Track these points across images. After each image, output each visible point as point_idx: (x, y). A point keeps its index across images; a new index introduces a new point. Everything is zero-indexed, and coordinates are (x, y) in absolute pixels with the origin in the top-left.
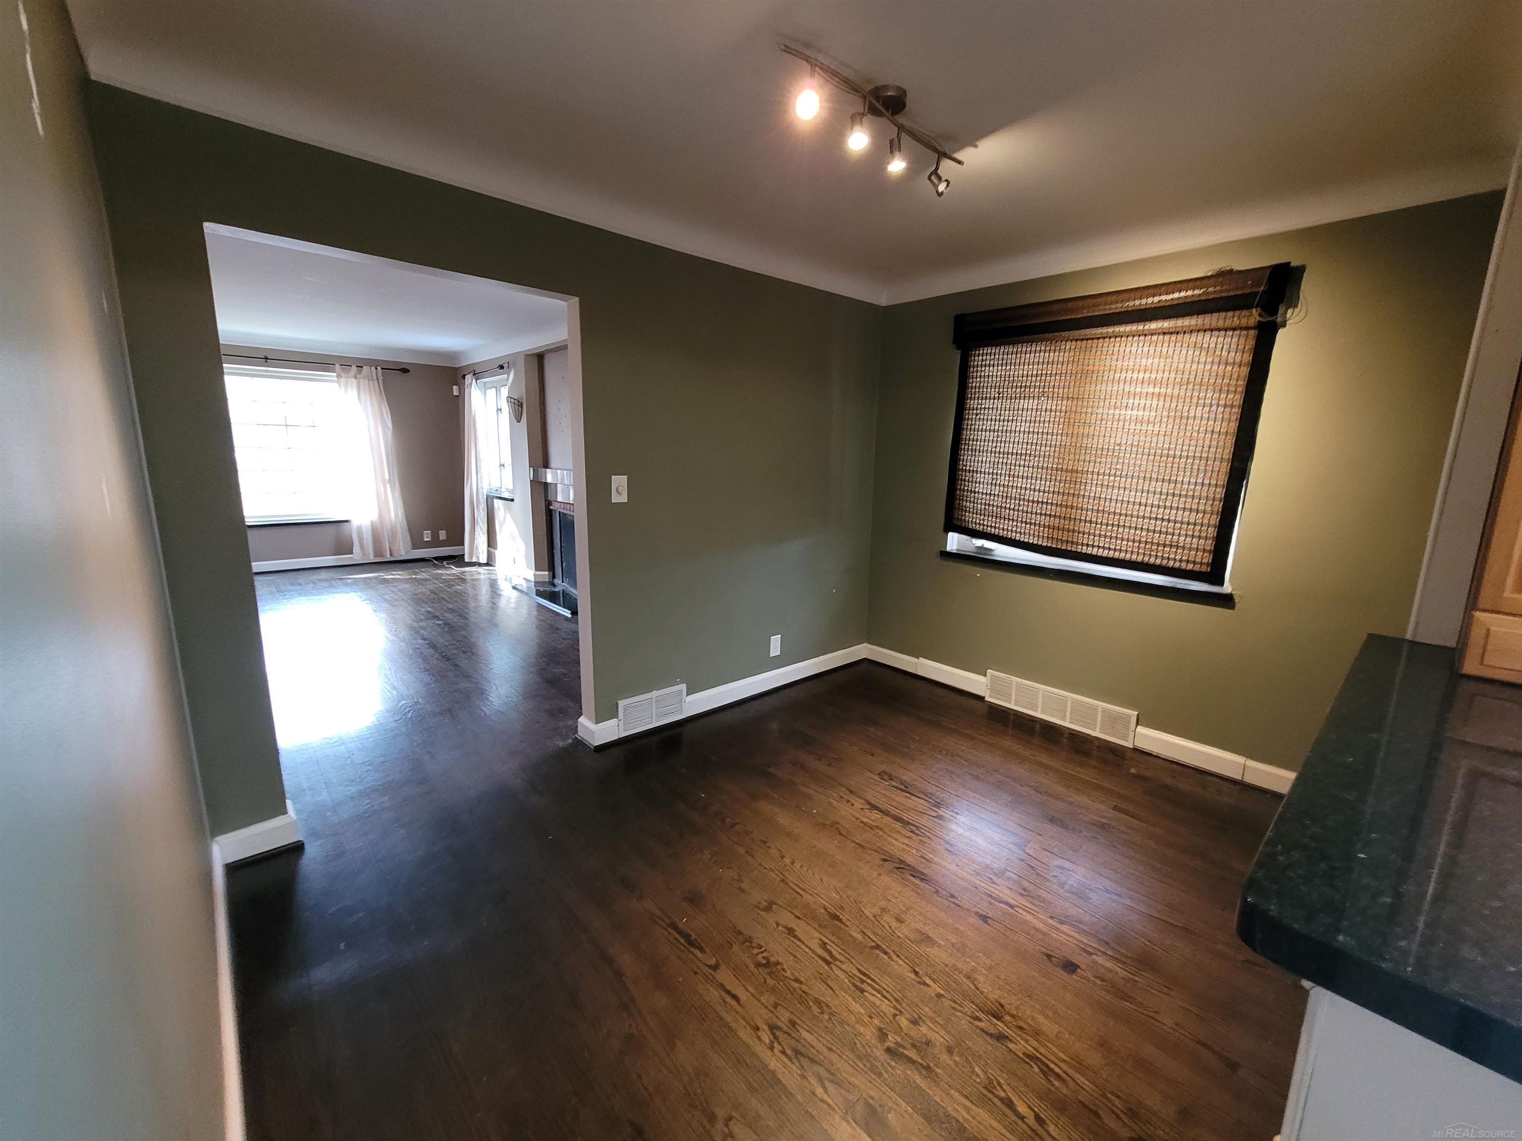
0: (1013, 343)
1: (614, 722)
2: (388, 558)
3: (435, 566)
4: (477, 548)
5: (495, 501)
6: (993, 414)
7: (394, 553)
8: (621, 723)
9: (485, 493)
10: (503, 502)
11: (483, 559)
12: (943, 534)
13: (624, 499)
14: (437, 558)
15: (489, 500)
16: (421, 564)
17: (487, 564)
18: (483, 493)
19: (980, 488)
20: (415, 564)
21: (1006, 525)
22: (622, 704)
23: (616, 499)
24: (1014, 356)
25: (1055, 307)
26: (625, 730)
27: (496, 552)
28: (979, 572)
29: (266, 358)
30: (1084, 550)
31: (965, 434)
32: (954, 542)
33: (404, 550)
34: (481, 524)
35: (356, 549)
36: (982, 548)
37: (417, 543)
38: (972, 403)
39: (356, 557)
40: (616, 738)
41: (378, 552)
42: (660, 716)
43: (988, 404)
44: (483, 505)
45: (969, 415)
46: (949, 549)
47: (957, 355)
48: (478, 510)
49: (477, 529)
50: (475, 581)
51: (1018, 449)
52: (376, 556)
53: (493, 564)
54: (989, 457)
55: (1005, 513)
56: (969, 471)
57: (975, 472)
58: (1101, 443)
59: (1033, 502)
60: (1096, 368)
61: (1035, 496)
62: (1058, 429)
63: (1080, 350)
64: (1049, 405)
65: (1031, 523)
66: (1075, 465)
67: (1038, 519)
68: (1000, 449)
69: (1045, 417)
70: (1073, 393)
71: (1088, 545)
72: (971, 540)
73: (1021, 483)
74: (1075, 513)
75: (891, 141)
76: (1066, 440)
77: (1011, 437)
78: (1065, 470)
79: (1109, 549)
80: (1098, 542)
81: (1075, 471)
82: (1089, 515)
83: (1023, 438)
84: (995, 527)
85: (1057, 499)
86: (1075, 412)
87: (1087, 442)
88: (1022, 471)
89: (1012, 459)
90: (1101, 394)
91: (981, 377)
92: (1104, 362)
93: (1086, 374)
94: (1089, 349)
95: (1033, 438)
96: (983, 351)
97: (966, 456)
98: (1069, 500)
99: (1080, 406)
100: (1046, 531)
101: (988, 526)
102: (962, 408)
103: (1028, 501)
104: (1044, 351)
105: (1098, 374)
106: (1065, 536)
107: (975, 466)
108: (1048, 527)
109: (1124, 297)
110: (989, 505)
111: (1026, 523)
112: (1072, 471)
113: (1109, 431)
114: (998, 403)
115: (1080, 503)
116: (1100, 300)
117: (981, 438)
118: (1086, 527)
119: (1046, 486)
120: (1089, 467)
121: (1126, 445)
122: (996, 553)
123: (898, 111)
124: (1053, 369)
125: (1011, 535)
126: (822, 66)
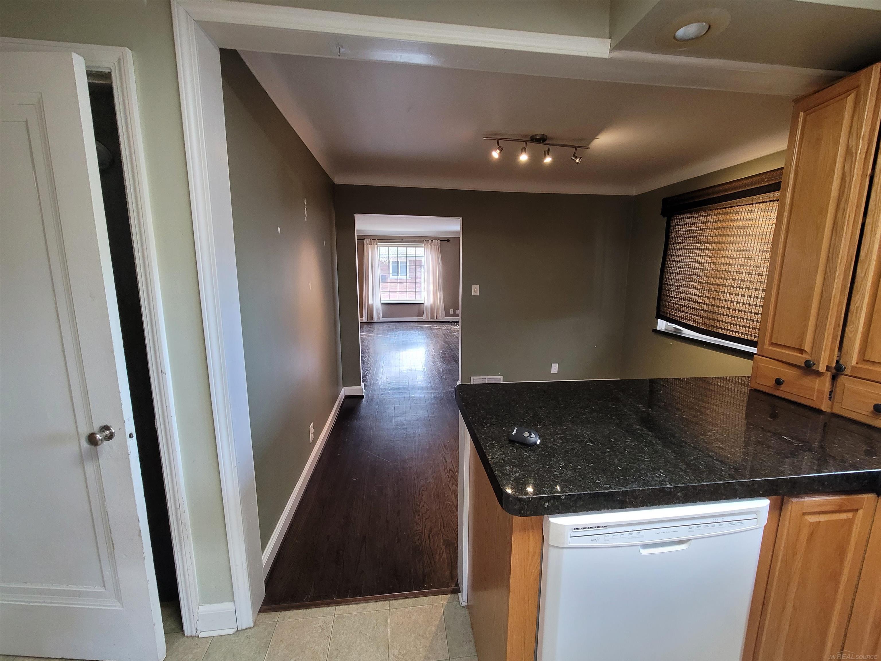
0: (690, 212)
2: (435, 320)
3: (452, 325)
6: (680, 252)
7: (438, 318)
12: (655, 319)
13: (477, 294)
14: (453, 322)
16: (448, 323)
19: (672, 294)
20: (444, 323)
21: (683, 315)
22: (472, 378)
23: (474, 294)
24: (690, 219)
28: (672, 342)
29: (402, 240)
30: (720, 331)
31: (668, 264)
32: (662, 325)
33: (441, 317)
35: (425, 315)
36: (676, 328)
37: (447, 315)
38: (671, 246)
39: (424, 319)
41: (432, 318)
43: (677, 246)
45: (669, 253)
46: (658, 328)
47: (665, 219)
51: (690, 272)
52: (431, 319)
54: (677, 277)
55: (683, 308)
56: (668, 284)
57: (670, 285)
58: (730, 268)
59: (695, 302)
60: (730, 224)
61: (697, 299)
62: (709, 260)
63: (722, 214)
64: (706, 246)
65: (694, 315)
66: (717, 281)
67: (698, 312)
68: (683, 271)
69: (703, 253)
70: (718, 239)
71: (722, 328)
72: (669, 324)
73: (690, 291)
74: (716, 309)
75: (544, 151)
76: (713, 267)
77: (687, 265)
78: (712, 284)
79: (733, 331)
80: (729, 327)
81: (717, 285)
82: (724, 311)
83: (693, 265)
84: (678, 316)
85: (708, 301)
86: (718, 250)
87: (723, 267)
88: (691, 285)
89: (686, 278)
90: (731, 239)
91: (675, 231)
92: (734, 221)
93: (724, 228)
94: (726, 213)
95: (697, 266)
96: (679, 217)
97: (667, 276)
98: (714, 302)
99: (720, 246)
100: (701, 320)
101: (676, 316)
102: (666, 249)
103: (693, 302)
104: (705, 216)
105: (731, 228)
106: (711, 322)
107: (671, 282)
108: (703, 317)
109: (744, 182)
110: (675, 304)
111: (692, 314)
112: (715, 285)
113: (734, 261)
114: (682, 246)
115: (718, 303)
116: (732, 185)
117: (674, 266)
118: (721, 318)
119: (703, 293)
120: (724, 282)
121: (743, 269)
122: (683, 332)
123: (545, 140)
124: (708, 226)
125: (685, 321)
126: (502, 139)
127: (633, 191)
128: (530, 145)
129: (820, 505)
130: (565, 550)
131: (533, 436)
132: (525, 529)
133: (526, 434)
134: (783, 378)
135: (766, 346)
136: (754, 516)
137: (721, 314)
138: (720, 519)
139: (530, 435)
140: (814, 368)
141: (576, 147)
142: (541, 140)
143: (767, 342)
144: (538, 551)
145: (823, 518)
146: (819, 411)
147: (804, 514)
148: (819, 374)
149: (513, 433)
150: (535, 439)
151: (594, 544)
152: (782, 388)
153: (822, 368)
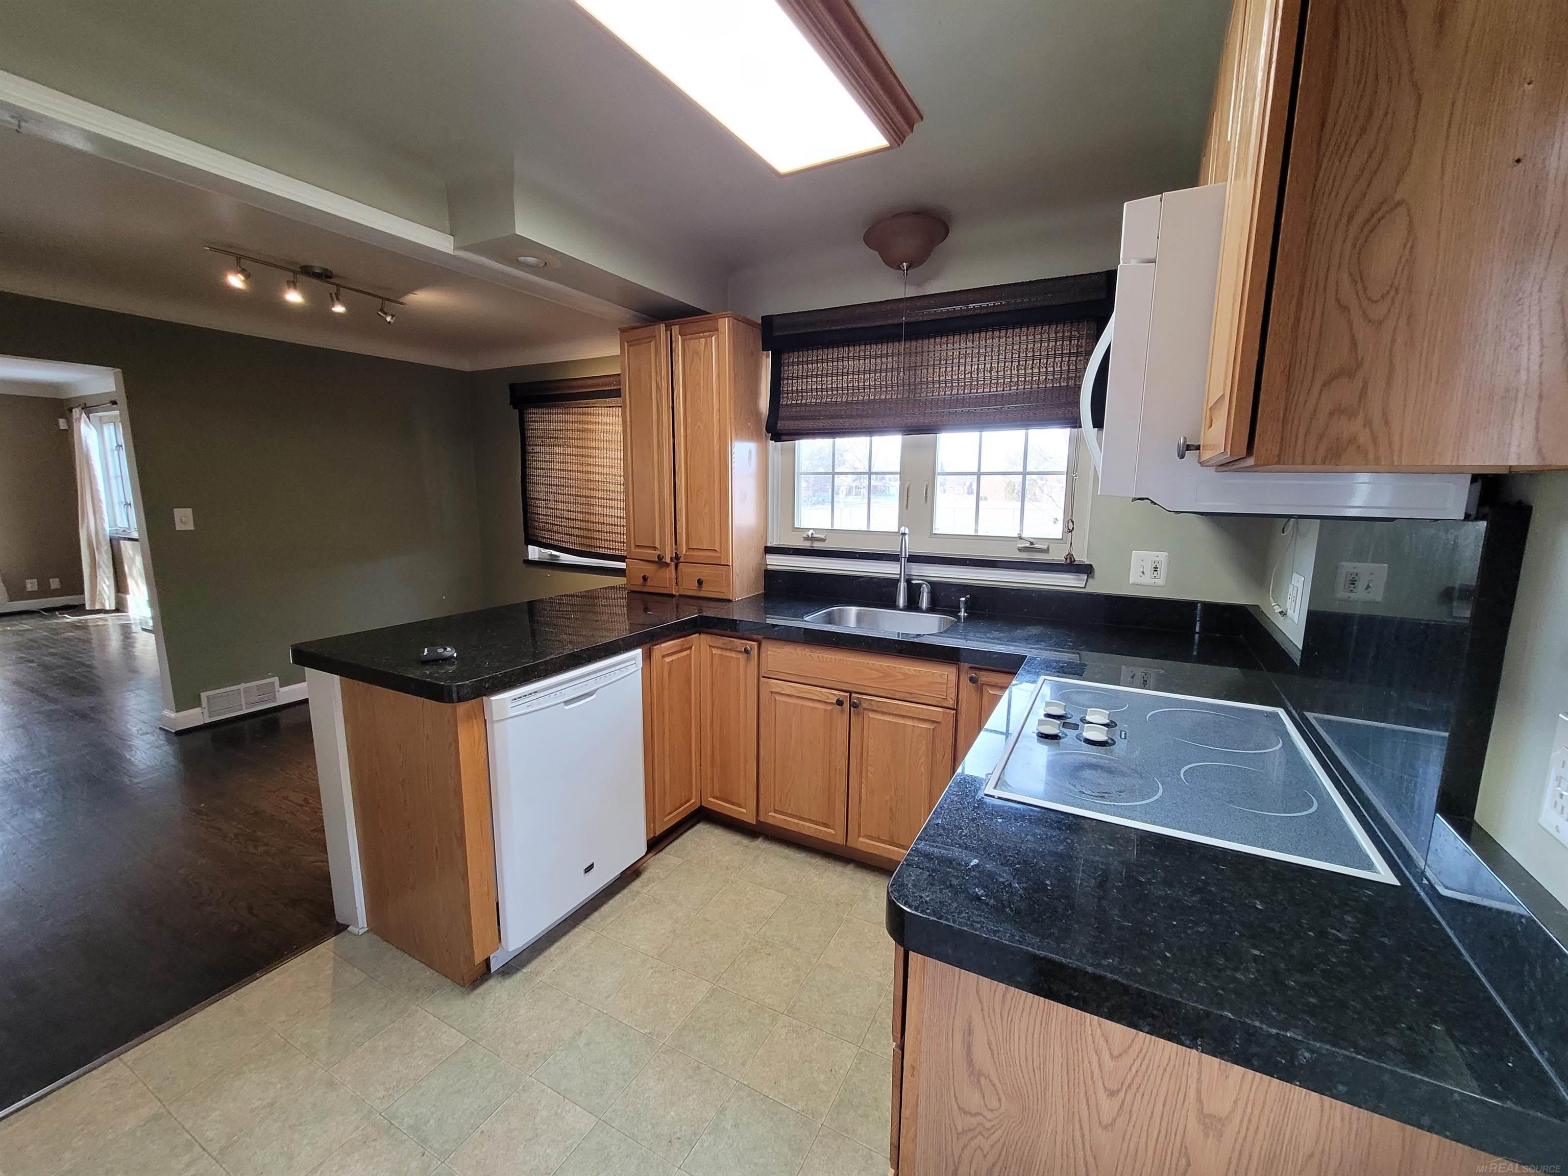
0: (546, 407)
1: (198, 710)
3: (44, 617)
4: (101, 594)
5: (122, 542)
6: (540, 457)
8: (206, 711)
9: (108, 535)
10: (130, 542)
11: (110, 604)
12: (525, 546)
14: (45, 609)
15: (114, 542)
16: (29, 615)
17: (117, 610)
18: (105, 535)
19: (540, 511)
20: (15, 618)
21: (557, 537)
22: (204, 695)
23: (179, 527)
25: (575, 383)
26: (210, 717)
27: (128, 596)
28: (549, 573)
30: (598, 550)
32: (534, 553)
34: (104, 567)
36: (551, 555)
37: (18, 594)
40: (202, 723)
42: (249, 704)
43: (537, 449)
44: (105, 547)
46: (530, 558)
47: (516, 412)
48: (100, 552)
49: (100, 573)
50: (102, 630)
51: (557, 482)
53: (121, 609)
54: (543, 488)
55: (555, 528)
56: (533, 499)
57: (537, 499)
58: (598, 477)
59: (568, 519)
60: (589, 427)
61: (569, 515)
62: (575, 468)
63: (580, 414)
64: (569, 451)
65: (569, 535)
66: (587, 493)
67: (573, 531)
68: (548, 482)
69: (568, 459)
70: (580, 443)
71: (600, 547)
72: (543, 550)
73: (561, 506)
74: (590, 526)
75: (331, 294)
76: (580, 475)
77: (552, 473)
78: (582, 496)
79: (610, 549)
80: (606, 544)
81: (588, 497)
82: (598, 527)
83: (559, 474)
84: (551, 539)
85: (581, 516)
86: (583, 456)
87: (591, 477)
88: (561, 498)
89: (554, 489)
90: (593, 444)
91: (532, 429)
92: (591, 423)
93: (584, 431)
94: (584, 414)
95: (564, 474)
96: (533, 410)
97: (530, 487)
98: (587, 517)
99: (584, 451)
100: (577, 540)
101: (550, 539)
102: (524, 452)
103: (566, 519)
104: (562, 414)
105: (591, 431)
106: (588, 542)
107: (536, 495)
108: (578, 536)
109: (595, 381)
110: (546, 523)
111: (567, 535)
112: (586, 497)
113: (600, 470)
114: (543, 449)
115: (593, 518)
116: (585, 382)
117: (537, 474)
118: (596, 535)
119: (574, 507)
120: (594, 493)
121: (609, 478)
122: (561, 558)
123: (330, 277)
124: (569, 426)
125: (561, 544)
126: (246, 258)
127: (465, 365)
128: (302, 278)
129: (671, 648)
130: (508, 721)
131: (449, 649)
132: (469, 717)
133: (441, 650)
134: (647, 575)
135: (633, 549)
136: (633, 662)
137: (596, 531)
138: (613, 669)
139: (445, 649)
140: (664, 560)
141: (384, 299)
142: (325, 276)
143: (633, 546)
144: (483, 736)
145: (674, 657)
146: (672, 596)
147: (663, 656)
148: (667, 565)
149: (425, 654)
150: (450, 652)
151: (531, 709)
152: (649, 583)
153: (668, 560)
